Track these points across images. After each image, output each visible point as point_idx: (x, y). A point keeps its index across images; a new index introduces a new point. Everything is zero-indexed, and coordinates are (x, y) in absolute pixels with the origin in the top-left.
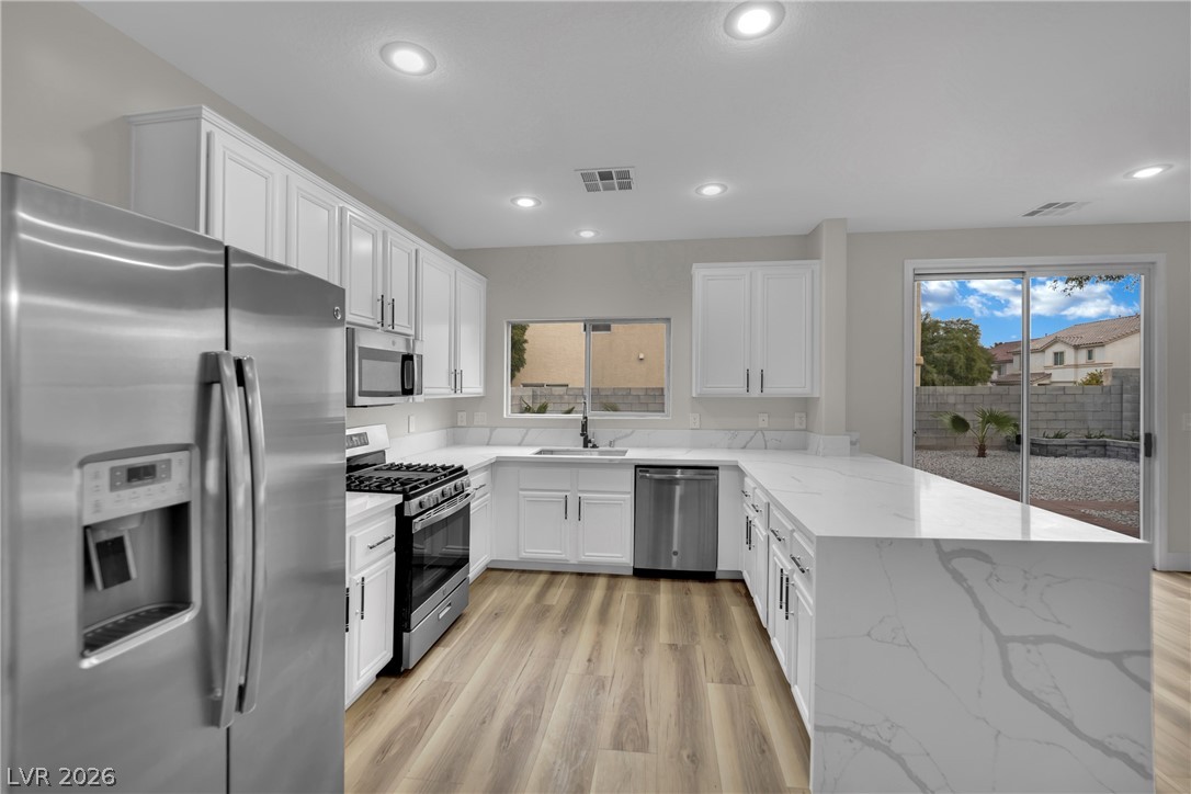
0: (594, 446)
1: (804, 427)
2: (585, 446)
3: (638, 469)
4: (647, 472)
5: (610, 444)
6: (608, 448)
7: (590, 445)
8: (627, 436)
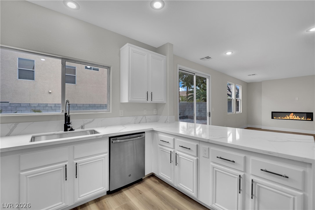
0: (72, 130)
1: (156, 114)
2: (66, 130)
3: (111, 139)
4: (116, 139)
5: (82, 127)
6: (81, 130)
7: (68, 129)
8: (90, 122)
